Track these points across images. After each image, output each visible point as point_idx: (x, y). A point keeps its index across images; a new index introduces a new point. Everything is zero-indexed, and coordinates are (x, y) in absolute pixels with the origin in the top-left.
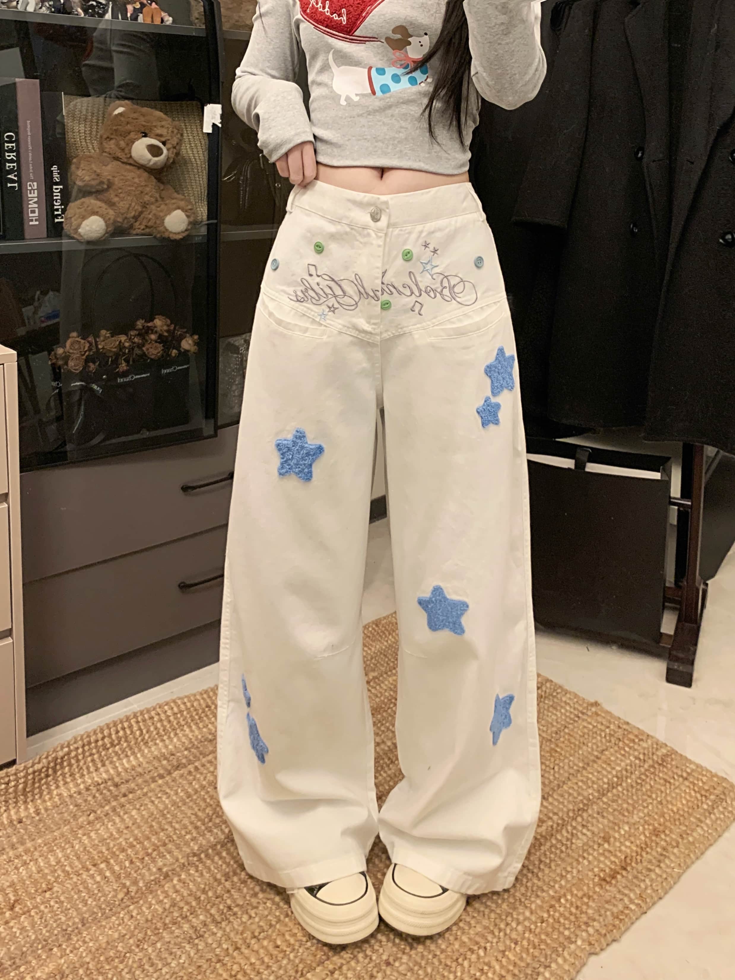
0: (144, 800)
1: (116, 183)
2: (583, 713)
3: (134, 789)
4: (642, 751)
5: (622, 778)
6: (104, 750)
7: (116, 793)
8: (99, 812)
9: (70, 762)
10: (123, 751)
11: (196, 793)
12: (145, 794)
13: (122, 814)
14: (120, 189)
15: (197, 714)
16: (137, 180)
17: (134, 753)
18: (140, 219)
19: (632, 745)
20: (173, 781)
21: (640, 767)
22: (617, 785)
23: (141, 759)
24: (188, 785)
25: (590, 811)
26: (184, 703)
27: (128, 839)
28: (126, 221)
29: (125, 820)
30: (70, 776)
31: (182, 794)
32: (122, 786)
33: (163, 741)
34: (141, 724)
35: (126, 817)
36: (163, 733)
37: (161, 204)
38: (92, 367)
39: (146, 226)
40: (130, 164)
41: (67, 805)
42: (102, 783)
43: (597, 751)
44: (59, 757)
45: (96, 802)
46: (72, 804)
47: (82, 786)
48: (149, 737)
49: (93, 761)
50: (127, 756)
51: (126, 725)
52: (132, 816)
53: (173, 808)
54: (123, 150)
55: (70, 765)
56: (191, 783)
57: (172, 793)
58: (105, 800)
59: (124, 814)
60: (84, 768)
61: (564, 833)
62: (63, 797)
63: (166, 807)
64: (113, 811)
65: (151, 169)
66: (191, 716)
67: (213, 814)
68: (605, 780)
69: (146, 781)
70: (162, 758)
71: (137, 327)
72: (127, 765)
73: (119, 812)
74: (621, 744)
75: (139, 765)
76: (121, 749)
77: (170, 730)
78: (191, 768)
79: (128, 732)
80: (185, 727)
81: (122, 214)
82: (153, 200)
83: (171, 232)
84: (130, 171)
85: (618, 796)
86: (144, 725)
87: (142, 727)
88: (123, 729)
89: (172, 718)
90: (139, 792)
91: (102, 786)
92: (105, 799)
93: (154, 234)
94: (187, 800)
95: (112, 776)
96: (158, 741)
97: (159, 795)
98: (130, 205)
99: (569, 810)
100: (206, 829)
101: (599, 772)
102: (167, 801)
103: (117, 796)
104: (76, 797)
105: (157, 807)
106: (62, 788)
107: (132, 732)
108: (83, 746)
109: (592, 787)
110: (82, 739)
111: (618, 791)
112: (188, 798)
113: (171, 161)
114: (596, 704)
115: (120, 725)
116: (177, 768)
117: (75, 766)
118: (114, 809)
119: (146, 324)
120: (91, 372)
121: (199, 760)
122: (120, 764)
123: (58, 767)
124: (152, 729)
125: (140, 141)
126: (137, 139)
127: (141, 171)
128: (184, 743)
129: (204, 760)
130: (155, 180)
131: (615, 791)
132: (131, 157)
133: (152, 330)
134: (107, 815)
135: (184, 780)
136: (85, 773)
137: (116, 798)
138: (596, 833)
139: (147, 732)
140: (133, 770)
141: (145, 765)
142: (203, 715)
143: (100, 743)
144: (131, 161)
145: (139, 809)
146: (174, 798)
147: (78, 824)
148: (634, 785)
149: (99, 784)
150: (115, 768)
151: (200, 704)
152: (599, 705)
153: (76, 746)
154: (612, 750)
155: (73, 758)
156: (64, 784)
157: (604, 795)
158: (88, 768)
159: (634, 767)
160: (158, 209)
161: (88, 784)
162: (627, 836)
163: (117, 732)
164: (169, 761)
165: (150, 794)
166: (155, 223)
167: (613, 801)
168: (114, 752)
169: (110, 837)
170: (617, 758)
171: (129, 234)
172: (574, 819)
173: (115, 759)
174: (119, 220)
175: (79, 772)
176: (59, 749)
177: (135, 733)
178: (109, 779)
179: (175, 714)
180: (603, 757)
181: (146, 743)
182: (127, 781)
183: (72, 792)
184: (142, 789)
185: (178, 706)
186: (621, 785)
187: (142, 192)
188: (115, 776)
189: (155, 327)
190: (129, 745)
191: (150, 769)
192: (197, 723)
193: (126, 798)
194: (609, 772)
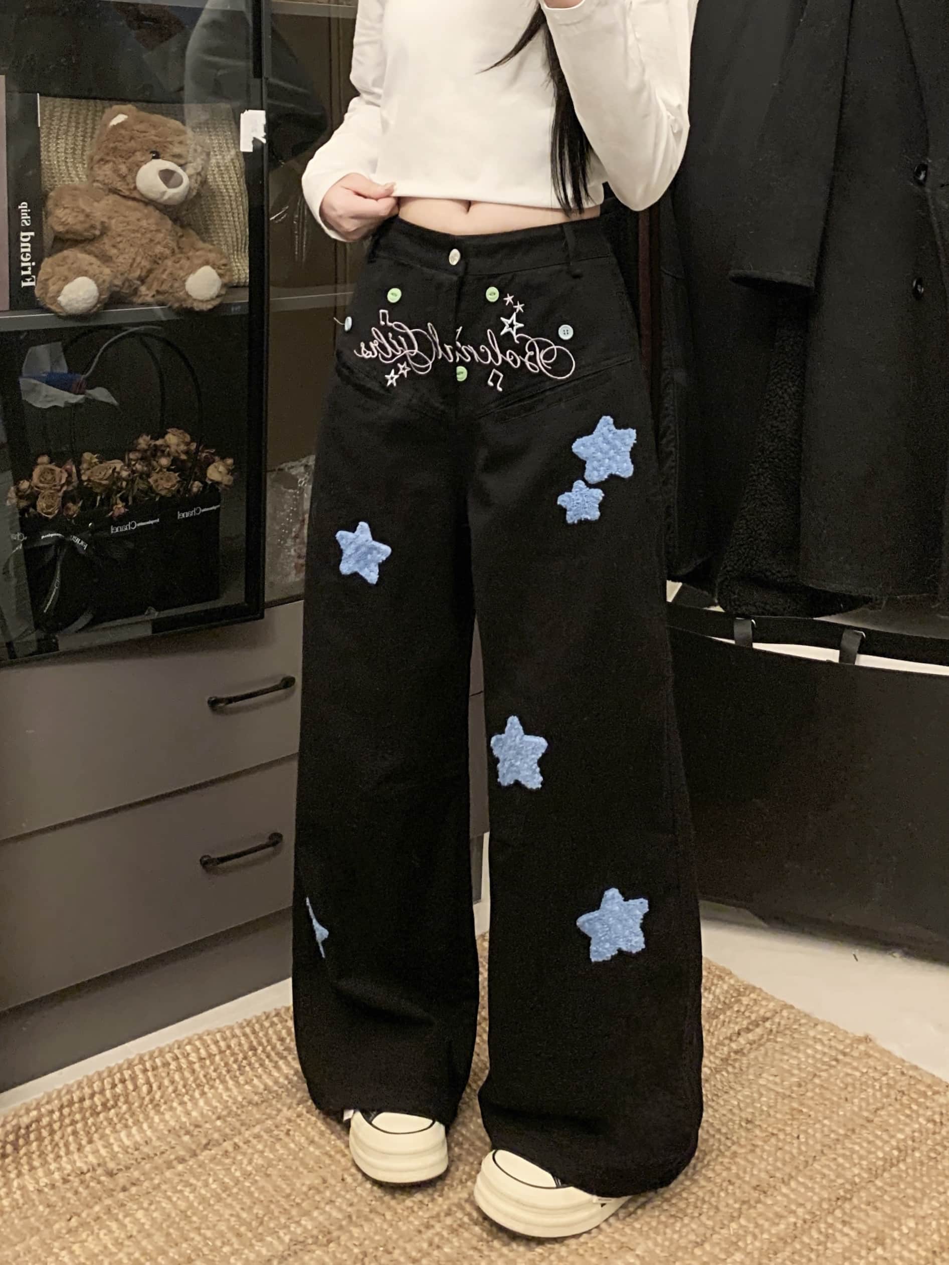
0: (155, 1196)
1: (113, 227)
2: (845, 1054)
3: (138, 1179)
4: (938, 1109)
5: (906, 1151)
6: (92, 1115)
7: (111, 1186)
8: (84, 1215)
9: (40, 1133)
10: (121, 1118)
11: (236, 1184)
12: (157, 1187)
13: (121, 1216)
14: (120, 235)
15: (236, 1061)
16: (144, 223)
17: (137, 1122)
18: (149, 280)
19: (922, 1100)
20: (200, 1166)
21: (934, 1133)
22: (898, 1162)
23: (149, 1133)
24: (223, 1172)
25: (855, 1201)
26: (216, 1043)
27: (132, 1254)
28: (127, 284)
29: (125, 1226)
30: (40, 1156)
31: (214, 1186)
32: (120, 1175)
33: (182, 1103)
34: (150, 1074)
35: (127, 1220)
36: (184, 1090)
37: (180, 259)
38: (74, 509)
39: (158, 292)
40: (134, 199)
41: (34, 1205)
42: (89, 1171)
43: (867, 1110)
44: (23, 1126)
45: (79, 1200)
46: (41, 1203)
47: (57, 1176)
48: (162, 1097)
49: (75, 1133)
50: (126, 1126)
51: (127, 1074)
52: (138, 1220)
53: (201, 1208)
54: (124, 178)
55: (40, 1139)
56: (229, 1169)
57: (199, 1184)
58: (94, 1198)
59: (125, 1216)
60: (61, 1144)
61: (815, 1234)
62: (28, 1191)
63: (191, 1206)
64: (105, 1214)
65: (165, 206)
66: (226, 1064)
67: (264, 1215)
68: (880, 1154)
69: (156, 1168)
70: (182, 1132)
71: (139, 447)
72: (127, 1142)
73: (117, 1214)
74: (905, 1100)
75: (146, 1142)
76: (117, 1115)
77: (194, 1085)
78: (228, 1146)
79: (130, 1087)
80: (218, 1081)
81: (122, 274)
82: (168, 252)
83: (195, 300)
84: (135, 209)
85: (900, 1177)
86: (155, 1076)
87: (152, 1080)
88: (123, 1081)
89: (197, 1066)
90: (146, 1184)
91: (88, 1175)
92: (93, 1195)
93: (169, 305)
94: (224, 1195)
95: (104, 1158)
96: (175, 1104)
97: (179, 1188)
98: (134, 259)
99: (822, 1200)
100: (255, 1237)
101: (869, 1142)
102: (191, 1197)
103: (113, 1190)
104: (47, 1193)
105: (175, 1205)
106: (27, 1177)
107: (136, 1088)
108: (61, 1108)
109: (859, 1164)
110: (59, 1097)
111: (900, 1170)
112: (224, 1191)
113: (194, 193)
114: (867, 1039)
115: (118, 1075)
116: (206, 1147)
117: (47, 1142)
118: (108, 1210)
119: (153, 443)
120: (71, 517)
121: (240, 1133)
122: (115, 1139)
123: (21, 1141)
124: (166, 1082)
125: (148, 165)
126: (145, 162)
127: (151, 208)
128: (216, 1107)
129: (247, 1134)
130: (170, 222)
131: (894, 1169)
132: (135, 188)
133: (163, 451)
134: (97, 1219)
135: (217, 1164)
136: (62, 1153)
137: (110, 1193)
138: (864, 1232)
139: (159, 1088)
140: (137, 1149)
141: (156, 1143)
142: (245, 1062)
143: (87, 1103)
144: (137, 196)
145: (147, 1210)
146: (203, 1191)
147: (51, 1233)
148: (926, 1161)
149: (82, 1173)
150: (108, 1146)
151: (240, 1044)
152: (870, 1040)
153: (49, 1107)
154: (890, 1108)
155: (44, 1128)
156: (30, 1170)
157: (876, 1177)
158: (67, 1145)
159: (924, 1134)
160: (178, 265)
161: (66, 1172)
162: (911, 1235)
163: (114, 1086)
164: (192, 1136)
165: (164, 1187)
166: (171, 287)
167: (892, 1185)
168: (107, 1119)
169: (102, 1252)
170: (899, 1120)
171: (132, 304)
172: (831, 1212)
173: (108, 1131)
174: (118, 282)
175: (52, 1152)
176: (23, 1112)
177: (140, 1089)
178: (99, 1165)
179: (201, 1059)
180: (877, 1120)
181: (157, 1106)
182: (128, 1168)
183: (42, 1184)
184: (152, 1179)
185: (207, 1047)
186: (904, 1160)
187: (151, 240)
188: (108, 1159)
189: (168, 446)
190: (130, 1109)
191: (163, 1148)
192: (235, 1077)
193: (127, 1193)
194: (886, 1142)
